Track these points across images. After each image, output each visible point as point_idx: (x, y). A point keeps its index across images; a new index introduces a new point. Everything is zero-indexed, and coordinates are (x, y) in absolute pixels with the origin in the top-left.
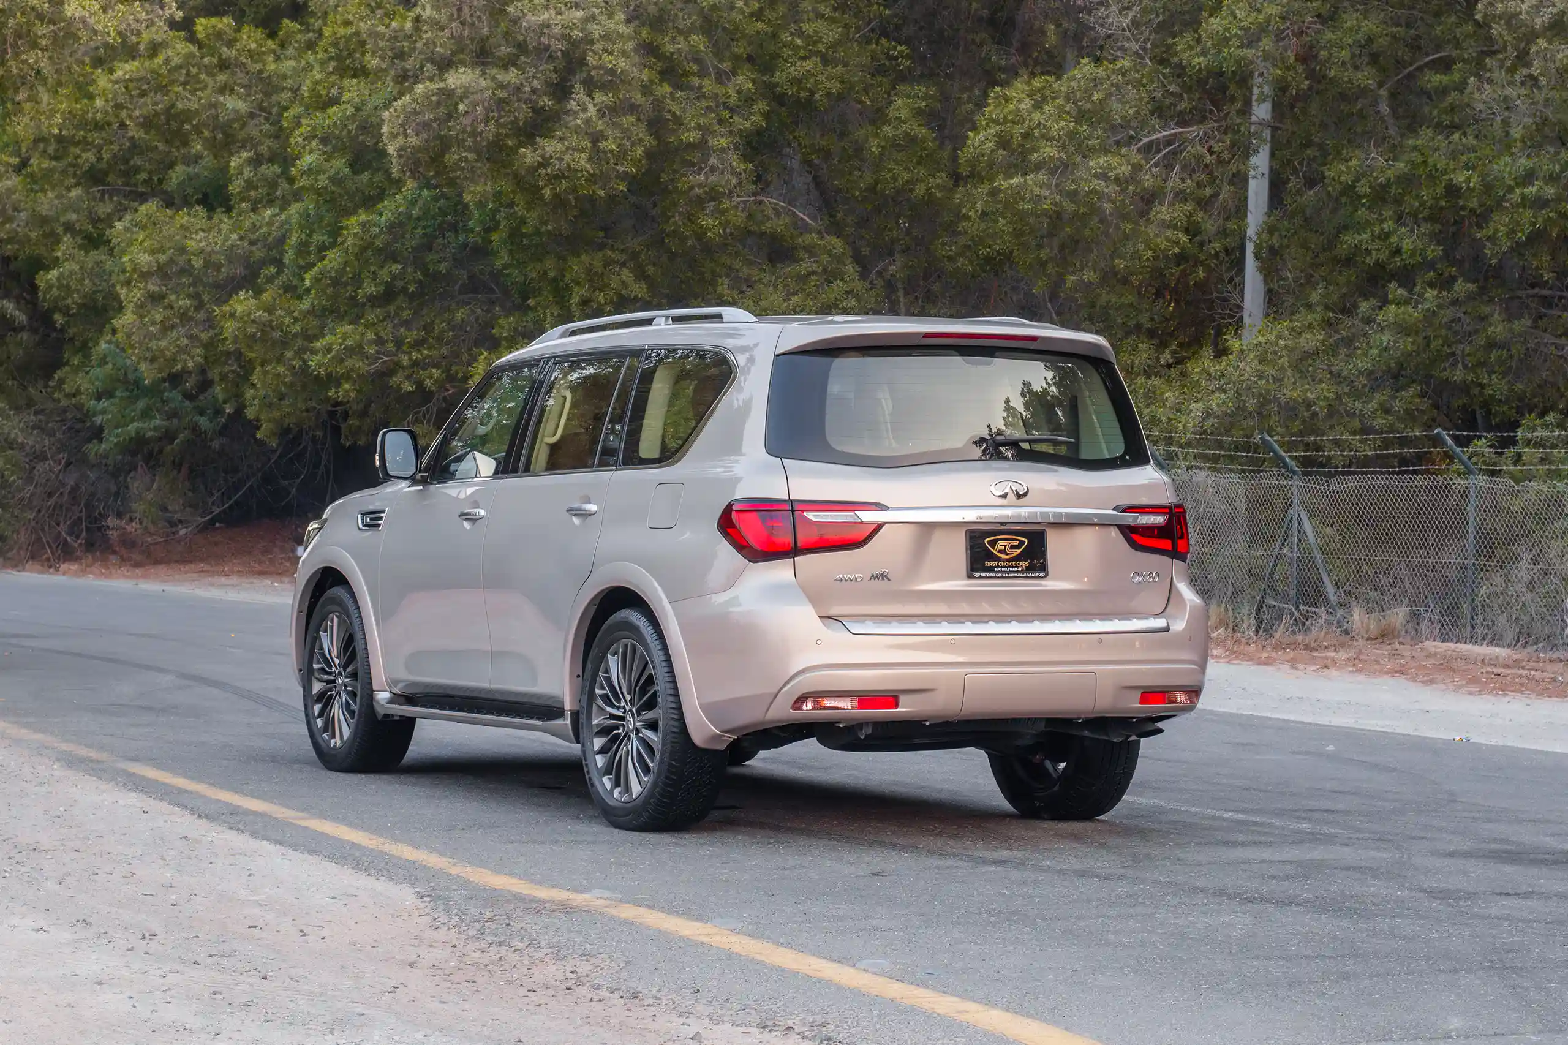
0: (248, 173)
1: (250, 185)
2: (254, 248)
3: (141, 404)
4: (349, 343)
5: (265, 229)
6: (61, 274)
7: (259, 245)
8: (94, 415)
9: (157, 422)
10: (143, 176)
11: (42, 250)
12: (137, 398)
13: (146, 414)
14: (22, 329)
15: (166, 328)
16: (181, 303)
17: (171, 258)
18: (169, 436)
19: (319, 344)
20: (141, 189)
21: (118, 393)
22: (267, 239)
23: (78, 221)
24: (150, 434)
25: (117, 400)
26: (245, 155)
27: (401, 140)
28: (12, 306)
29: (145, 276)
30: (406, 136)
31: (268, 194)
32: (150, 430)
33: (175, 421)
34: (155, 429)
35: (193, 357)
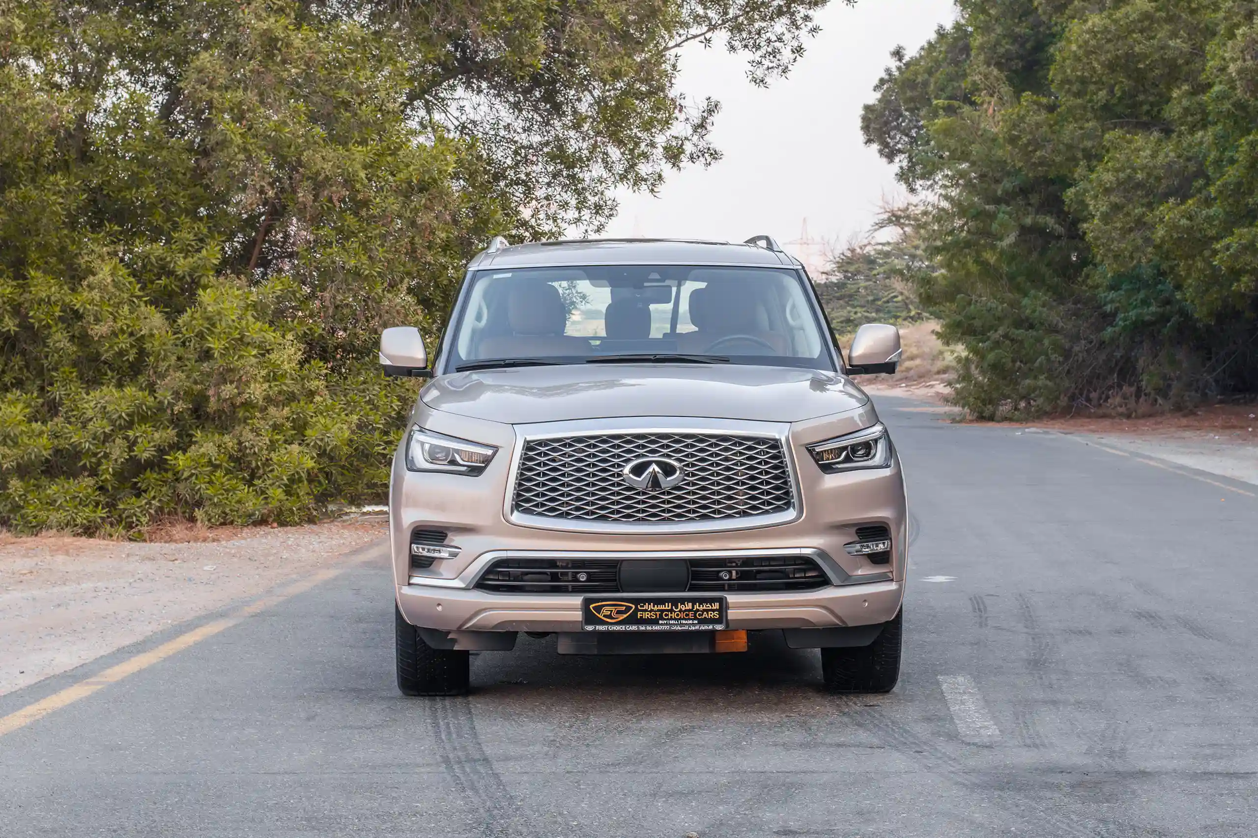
0: (1185, 102)
1: (1187, 110)
2: (1189, 164)
3: (1142, 295)
4: (1243, 241)
5: (1196, 149)
6: (1077, 191)
7: (1193, 162)
8: (1105, 305)
9: (1153, 309)
10: (1146, 107)
11: (1064, 171)
12: (1139, 290)
13: (1145, 302)
14: (1059, 237)
15: (1126, 231)
16: (1136, 211)
17: (1129, 176)
18: (1163, 319)
19: (1219, 246)
20: (1145, 119)
21: (1124, 287)
22: (1198, 157)
23: (1093, 147)
24: (1147, 318)
25: (1122, 292)
26: (1185, 87)
27: (1239, 63)
28: (1053, 221)
29: (1107, 191)
30: (1244, 60)
31: (1202, 120)
32: (1148, 314)
33: (1168, 307)
34: (1153, 314)
35: (1145, 255)
